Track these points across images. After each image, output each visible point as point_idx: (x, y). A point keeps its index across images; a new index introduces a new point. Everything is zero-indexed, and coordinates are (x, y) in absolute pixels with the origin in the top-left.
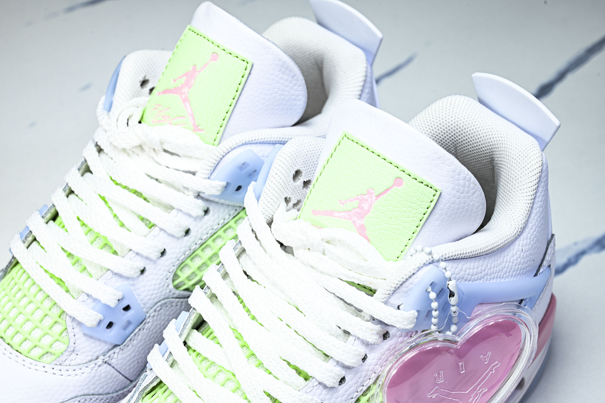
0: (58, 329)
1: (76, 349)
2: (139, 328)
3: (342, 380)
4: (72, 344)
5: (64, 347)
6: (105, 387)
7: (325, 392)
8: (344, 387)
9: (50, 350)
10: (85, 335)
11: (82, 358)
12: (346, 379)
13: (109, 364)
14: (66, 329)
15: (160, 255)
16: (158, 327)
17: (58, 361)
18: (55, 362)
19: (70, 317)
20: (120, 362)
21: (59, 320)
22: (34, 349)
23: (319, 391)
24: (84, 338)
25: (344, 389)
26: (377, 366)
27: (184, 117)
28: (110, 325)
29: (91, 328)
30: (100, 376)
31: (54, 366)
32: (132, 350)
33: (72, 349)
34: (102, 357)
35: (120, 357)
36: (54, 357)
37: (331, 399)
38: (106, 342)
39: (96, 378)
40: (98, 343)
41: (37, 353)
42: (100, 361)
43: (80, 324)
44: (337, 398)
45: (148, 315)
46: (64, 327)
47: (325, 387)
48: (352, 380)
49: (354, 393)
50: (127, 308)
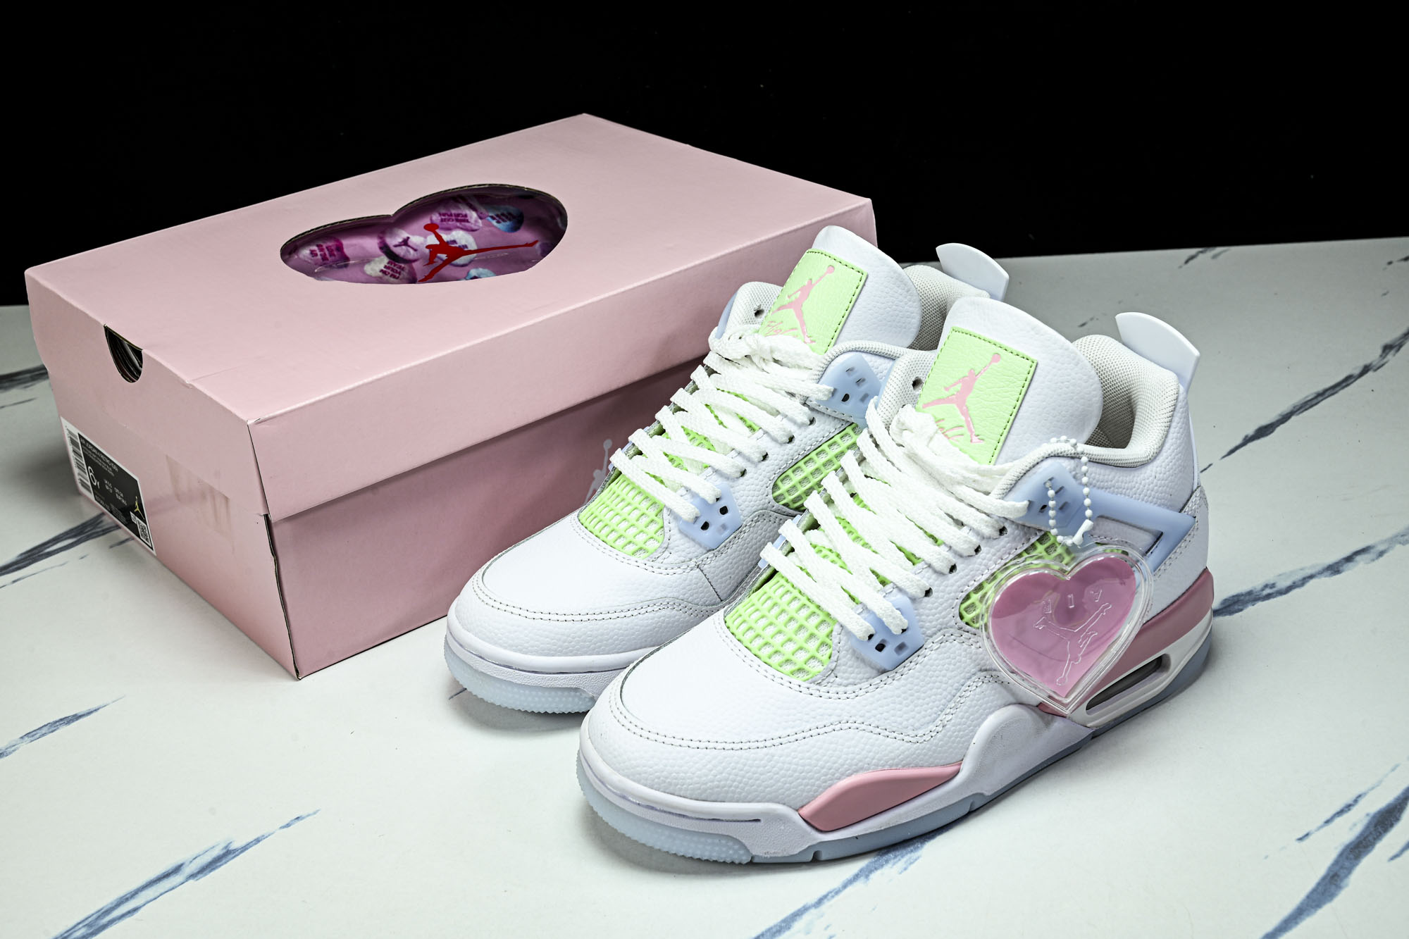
0: (654, 527)
1: (670, 546)
2: (734, 534)
3: (953, 568)
4: (666, 539)
5: (657, 545)
6: (695, 596)
7: (934, 576)
8: (954, 576)
9: (644, 546)
10: (680, 532)
11: (674, 558)
12: (958, 568)
13: (702, 571)
14: (662, 527)
15: (762, 459)
16: (754, 541)
17: (651, 558)
18: (648, 558)
19: (668, 509)
20: (712, 570)
21: (656, 519)
22: (628, 546)
23: (928, 574)
24: (678, 536)
25: (955, 578)
26: (991, 562)
27: (796, 329)
28: (705, 526)
29: (686, 522)
30: (691, 580)
31: (646, 562)
32: (725, 559)
33: (665, 545)
34: (694, 560)
35: (713, 564)
36: (646, 554)
37: (940, 586)
38: (700, 545)
39: (687, 582)
40: (692, 543)
41: (632, 548)
42: (692, 564)
43: (677, 518)
44: (947, 587)
45: (744, 523)
46: (660, 525)
47: (935, 572)
48: (963, 570)
49: (965, 585)
50: (724, 511)
